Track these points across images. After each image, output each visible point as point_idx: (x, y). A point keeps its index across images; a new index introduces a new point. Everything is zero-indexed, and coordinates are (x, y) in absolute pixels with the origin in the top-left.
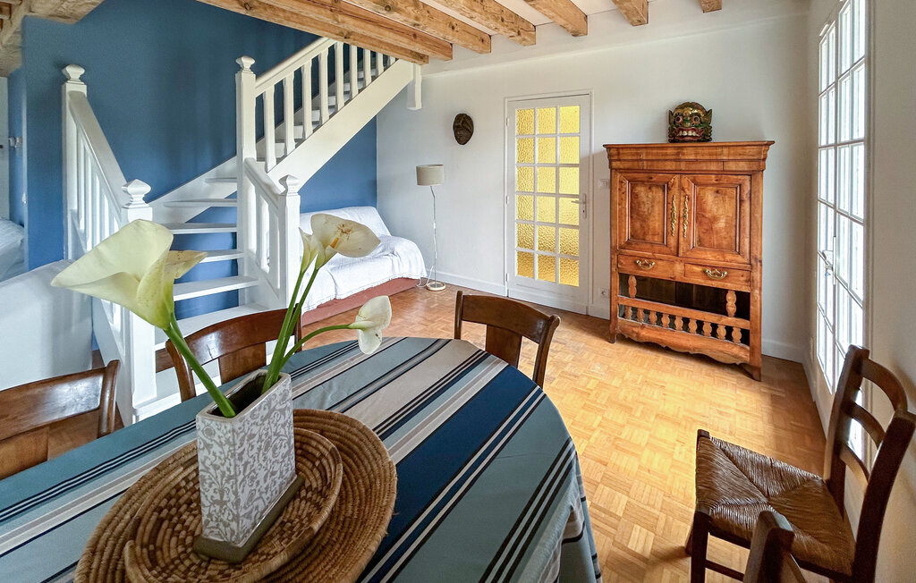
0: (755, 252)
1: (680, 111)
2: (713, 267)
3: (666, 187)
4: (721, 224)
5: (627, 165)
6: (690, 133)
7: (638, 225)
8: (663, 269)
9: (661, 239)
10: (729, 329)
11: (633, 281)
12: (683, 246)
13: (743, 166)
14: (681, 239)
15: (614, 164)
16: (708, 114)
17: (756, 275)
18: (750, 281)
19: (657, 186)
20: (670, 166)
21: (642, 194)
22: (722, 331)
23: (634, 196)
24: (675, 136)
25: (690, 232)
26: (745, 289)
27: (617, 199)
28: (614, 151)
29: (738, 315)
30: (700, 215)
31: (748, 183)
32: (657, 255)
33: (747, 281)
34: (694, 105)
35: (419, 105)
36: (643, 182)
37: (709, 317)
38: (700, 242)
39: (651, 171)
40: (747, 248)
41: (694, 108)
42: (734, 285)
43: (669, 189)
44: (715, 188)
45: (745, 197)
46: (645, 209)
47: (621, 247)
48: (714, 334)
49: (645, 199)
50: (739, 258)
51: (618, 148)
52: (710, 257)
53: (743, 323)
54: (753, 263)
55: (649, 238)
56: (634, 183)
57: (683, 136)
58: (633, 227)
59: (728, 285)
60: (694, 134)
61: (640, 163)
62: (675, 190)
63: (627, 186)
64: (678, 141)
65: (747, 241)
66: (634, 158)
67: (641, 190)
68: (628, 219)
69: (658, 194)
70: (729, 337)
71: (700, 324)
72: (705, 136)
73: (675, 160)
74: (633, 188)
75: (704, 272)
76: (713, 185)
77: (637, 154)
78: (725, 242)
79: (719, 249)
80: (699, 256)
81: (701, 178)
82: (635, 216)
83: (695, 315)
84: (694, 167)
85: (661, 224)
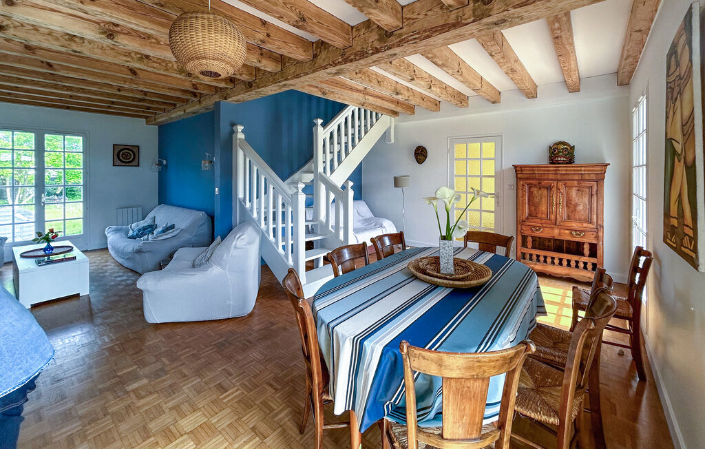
0: (600, 222)
1: (556, 146)
2: (576, 231)
3: (549, 188)
4: (580, 208)
5: (526, 176)
6: (562, 159)
7: (533, 208)
8: (546, 233)
9: (546, 216)
10: (585, 264)
11: (530, 239)
12: (559, 219)
13: (593, 177)
14: (558, 216)
15: (519, 176)
16: (573, 148)
17: (600, 234)
18: (597, 238)
19: (544, 187)
20: (551, 177)
21: (535, 192)
22: (581, 265)
23: (530, 193)
24: (552, 161)
25: (562, 211)
26: (594, 242)
27: (520, 194)
28: (518, 169)
29: (590, 256)
30: (569, 203)
31: (595, 186)
32: (544, 225)
33: (595, 238)
34: (564, 143)
35: (393, 141)
36: (536, 185)
37: (574, 258)
38: (569, 218)
39: (540, 180)
40: (595, 220)
41: (564, 145)
42: (588, 239)
43: (551, 189)
44: (577, 188)
45: (594, 193)
46: (537, 200)
47: (523, 221)
48: (577, 266)
49: (537, 195)
50: (591, 226)
51: (521, 167)
52: (575, 225)
53: (593, 260)
54: (600, 227)
55: (539, 215)
56: (530, 186)
57: (558, 160)
58: (530, 210)
59: (584, 240)
60: (564, 159)
61: (534, 175)
62: (554, 189)
63: (526, 187)
64: (555, 164)
65: (595, 216)
66: (531, 172)
67: (535, 190)
68: (527, 206)
69: (545, 192)
70: (585, 268)
71: (569, 261)
72: (571, 161)
73: (555, 174)
74: (530, 188)
75: (571, 233)
76: (576, 187)
77: (532, 170)
78: (583, 217)
79: (580, 221)
80: (567, 225)
81: (569, 183)
82: (531, 204)
83: (565, 257)
84: (565, 177)
85: (546, 207)
